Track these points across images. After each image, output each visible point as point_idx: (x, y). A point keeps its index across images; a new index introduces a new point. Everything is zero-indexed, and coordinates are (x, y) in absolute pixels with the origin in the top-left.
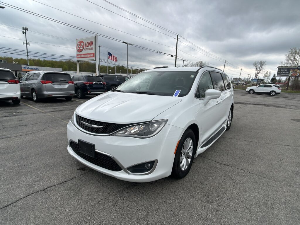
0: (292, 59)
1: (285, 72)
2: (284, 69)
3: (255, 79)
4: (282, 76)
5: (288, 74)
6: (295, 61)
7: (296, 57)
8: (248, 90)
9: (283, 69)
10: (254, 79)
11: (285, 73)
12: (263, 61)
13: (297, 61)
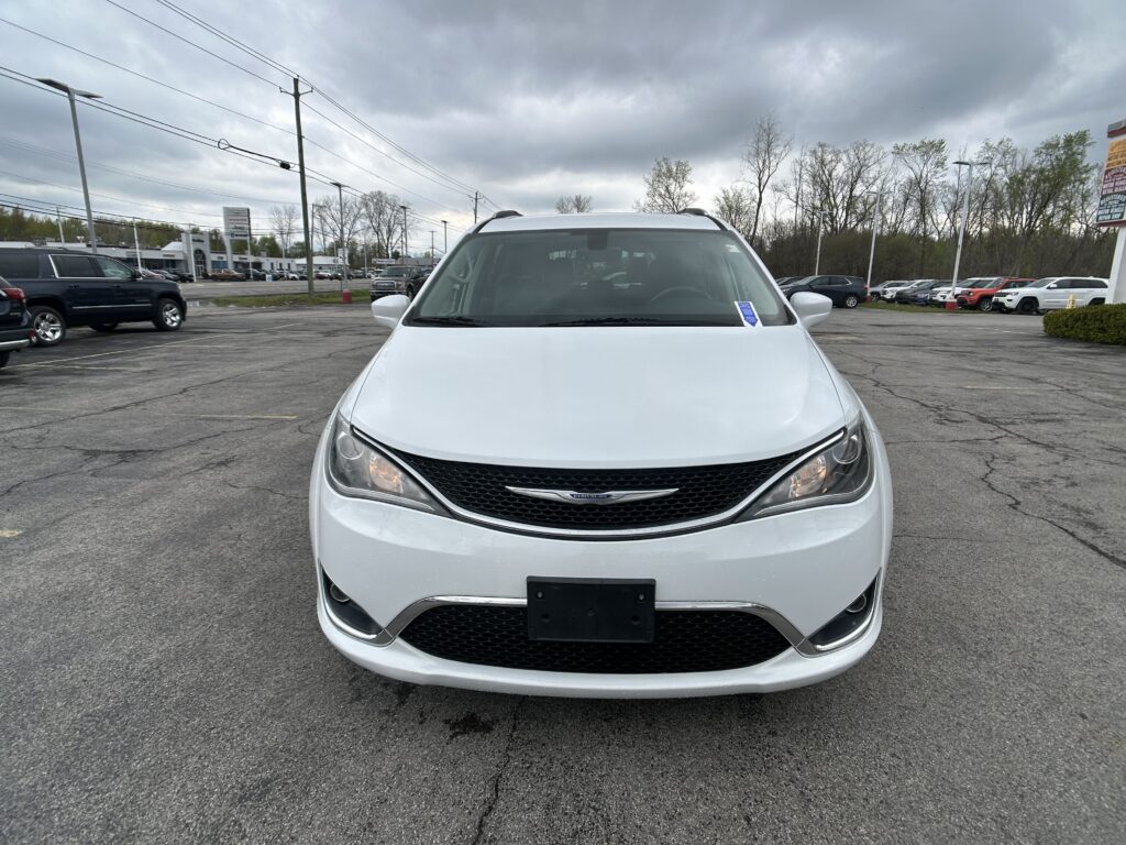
0: (663, 192)
6: (670, 198)
7: (672, 188)
12: (582, 197)
13: (676, 201)
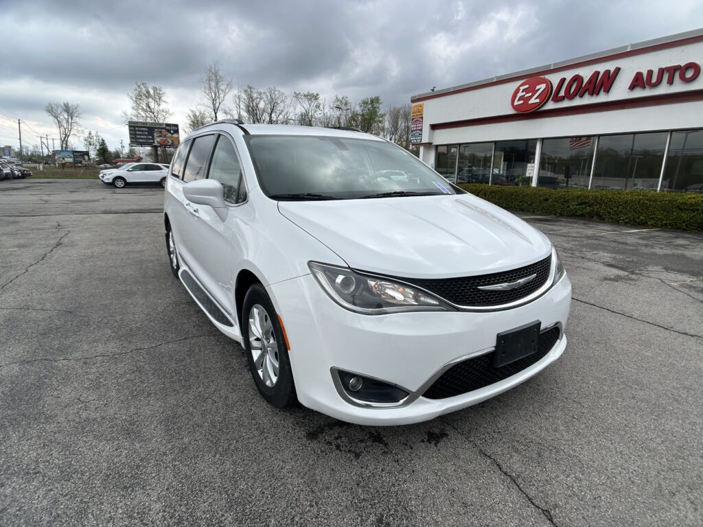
1: (145, 135)
2: (142, 129)
3: (62, 151)
4: (142, 144)
5: (152, 141)
7: (152, 105)
8: (108, 179)
9: (140, 129)
10: (60, 149)
11: (145, 137)
12: (70, 105)
